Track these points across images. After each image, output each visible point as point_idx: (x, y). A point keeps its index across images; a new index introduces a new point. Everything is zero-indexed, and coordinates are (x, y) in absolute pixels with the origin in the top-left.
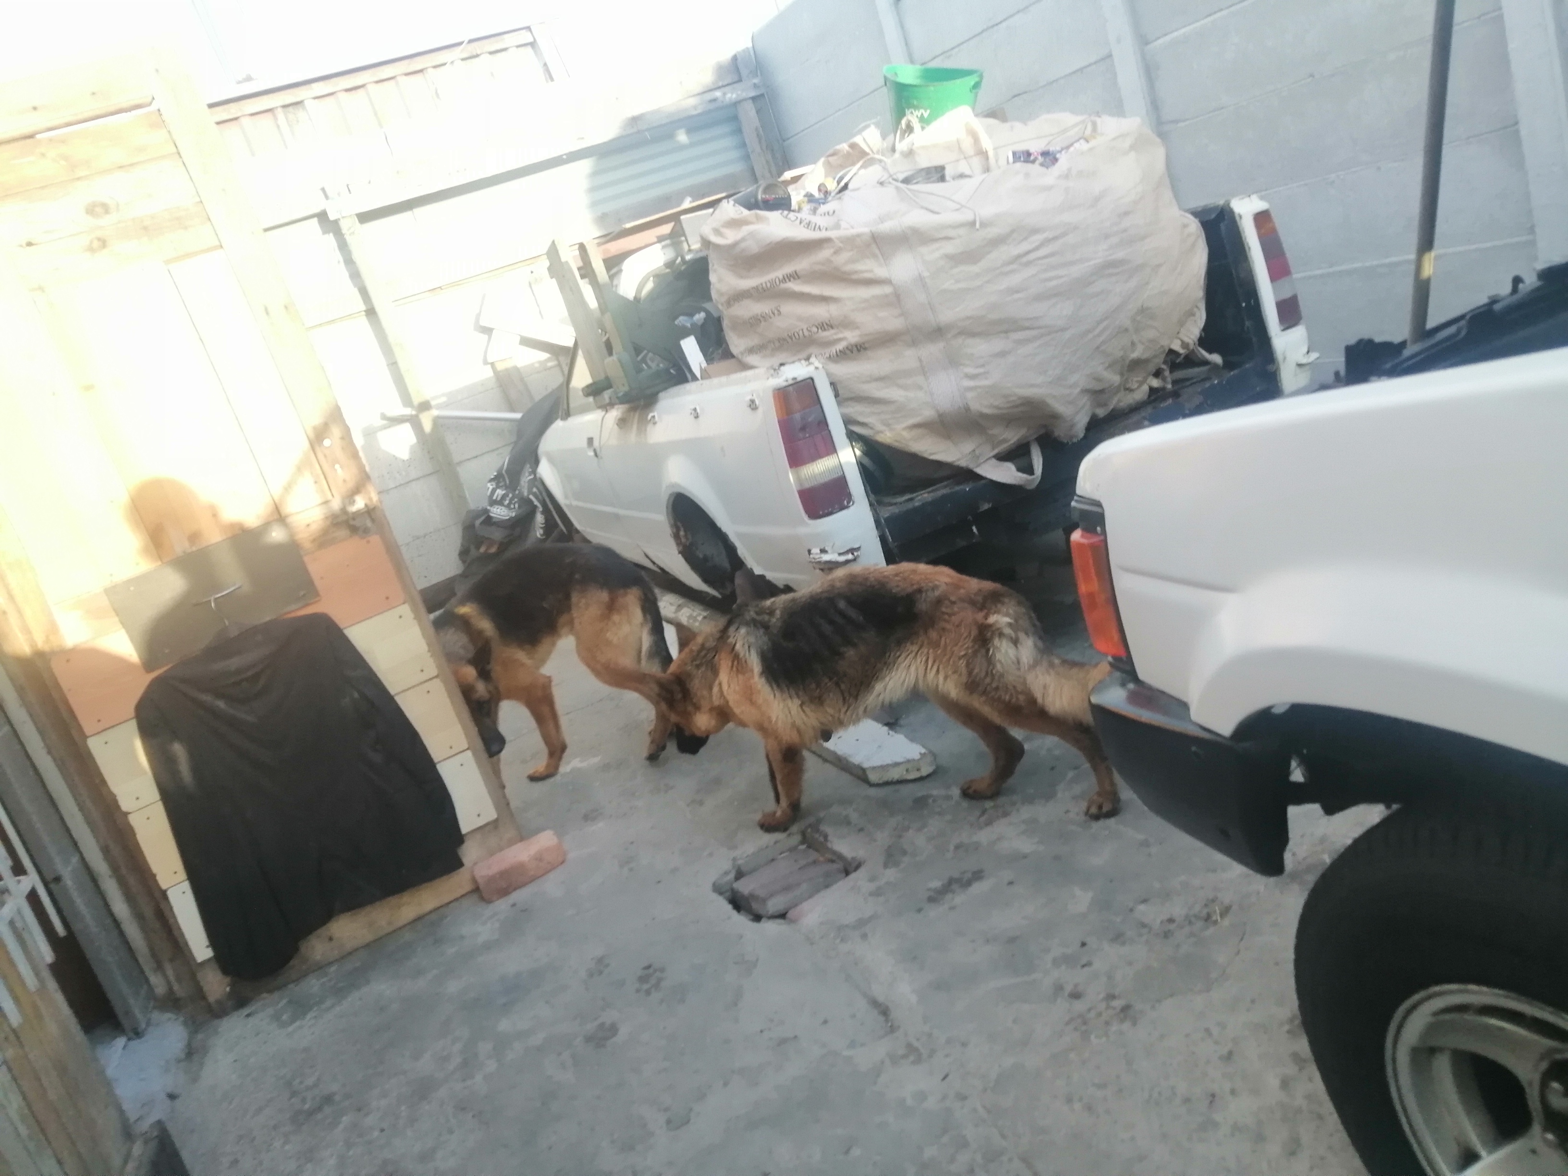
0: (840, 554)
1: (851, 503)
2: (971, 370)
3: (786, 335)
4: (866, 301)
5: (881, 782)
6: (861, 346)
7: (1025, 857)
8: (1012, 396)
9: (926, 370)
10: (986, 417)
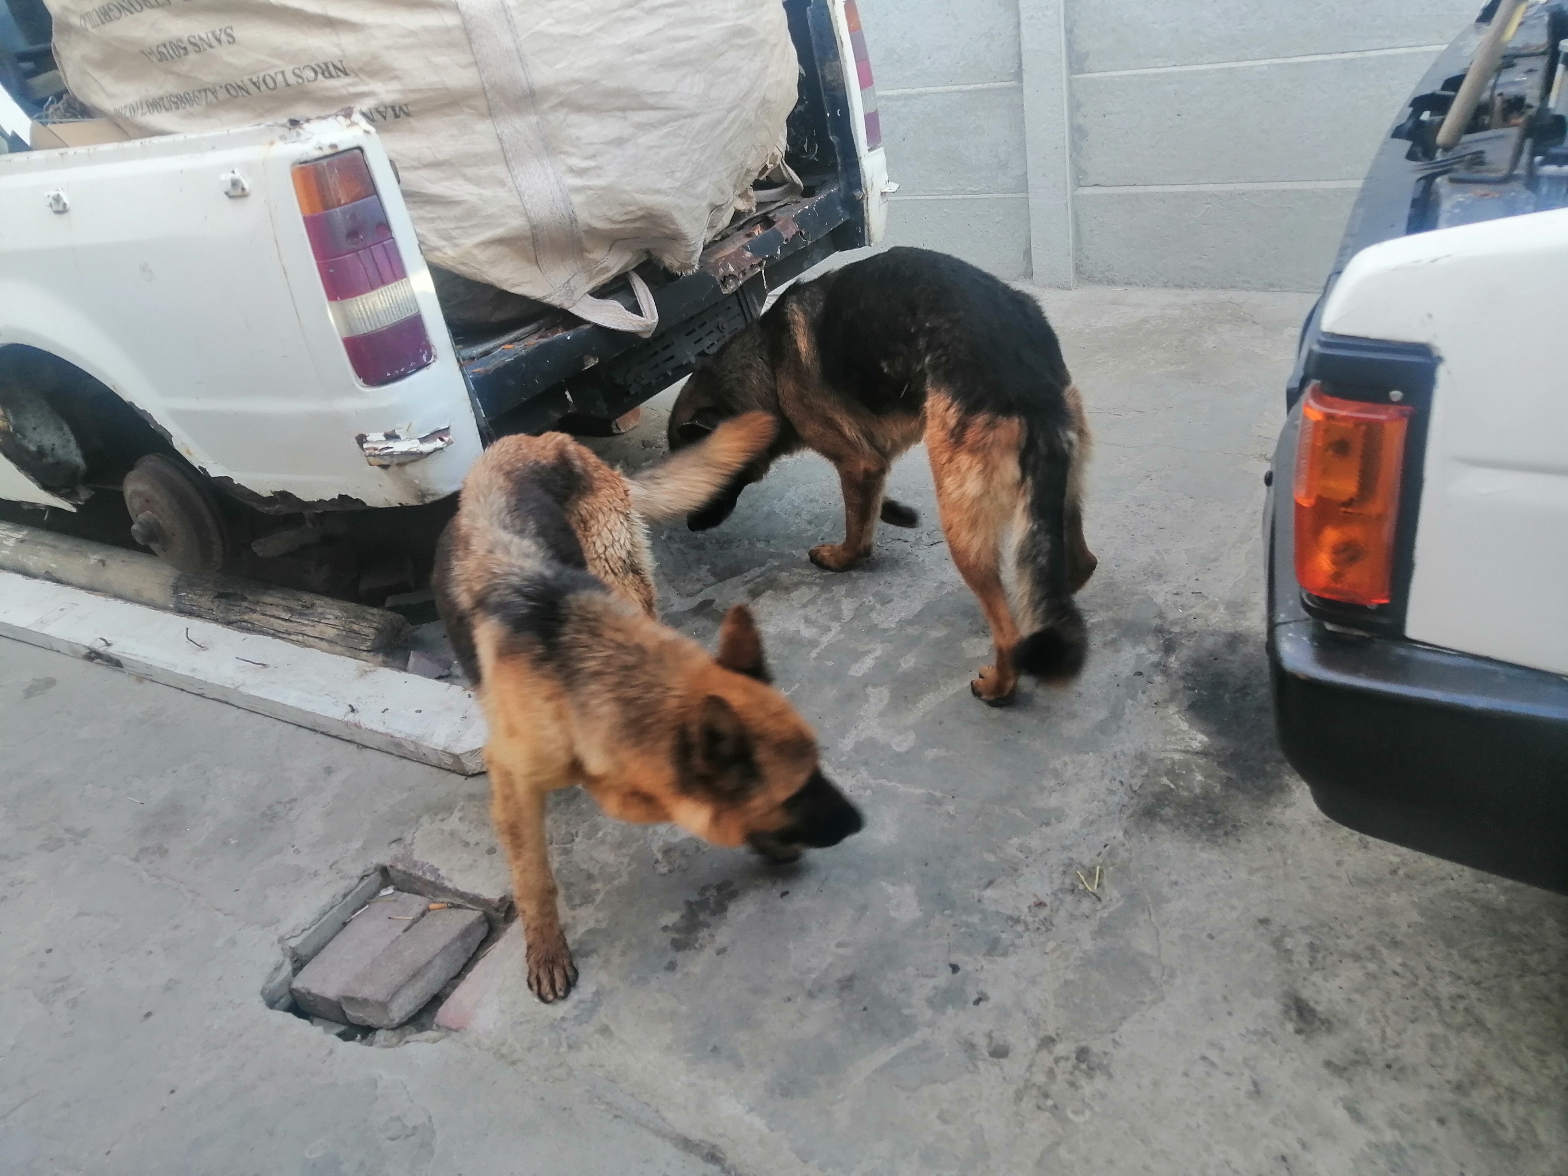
0: (423, 440)
1: (433, 358)
2: (575, 162)
3: (246, 79)
4: (412, 33)
6: (401, 109)
8: (631, 205)
9: (510, 155)
10: (593, 233)
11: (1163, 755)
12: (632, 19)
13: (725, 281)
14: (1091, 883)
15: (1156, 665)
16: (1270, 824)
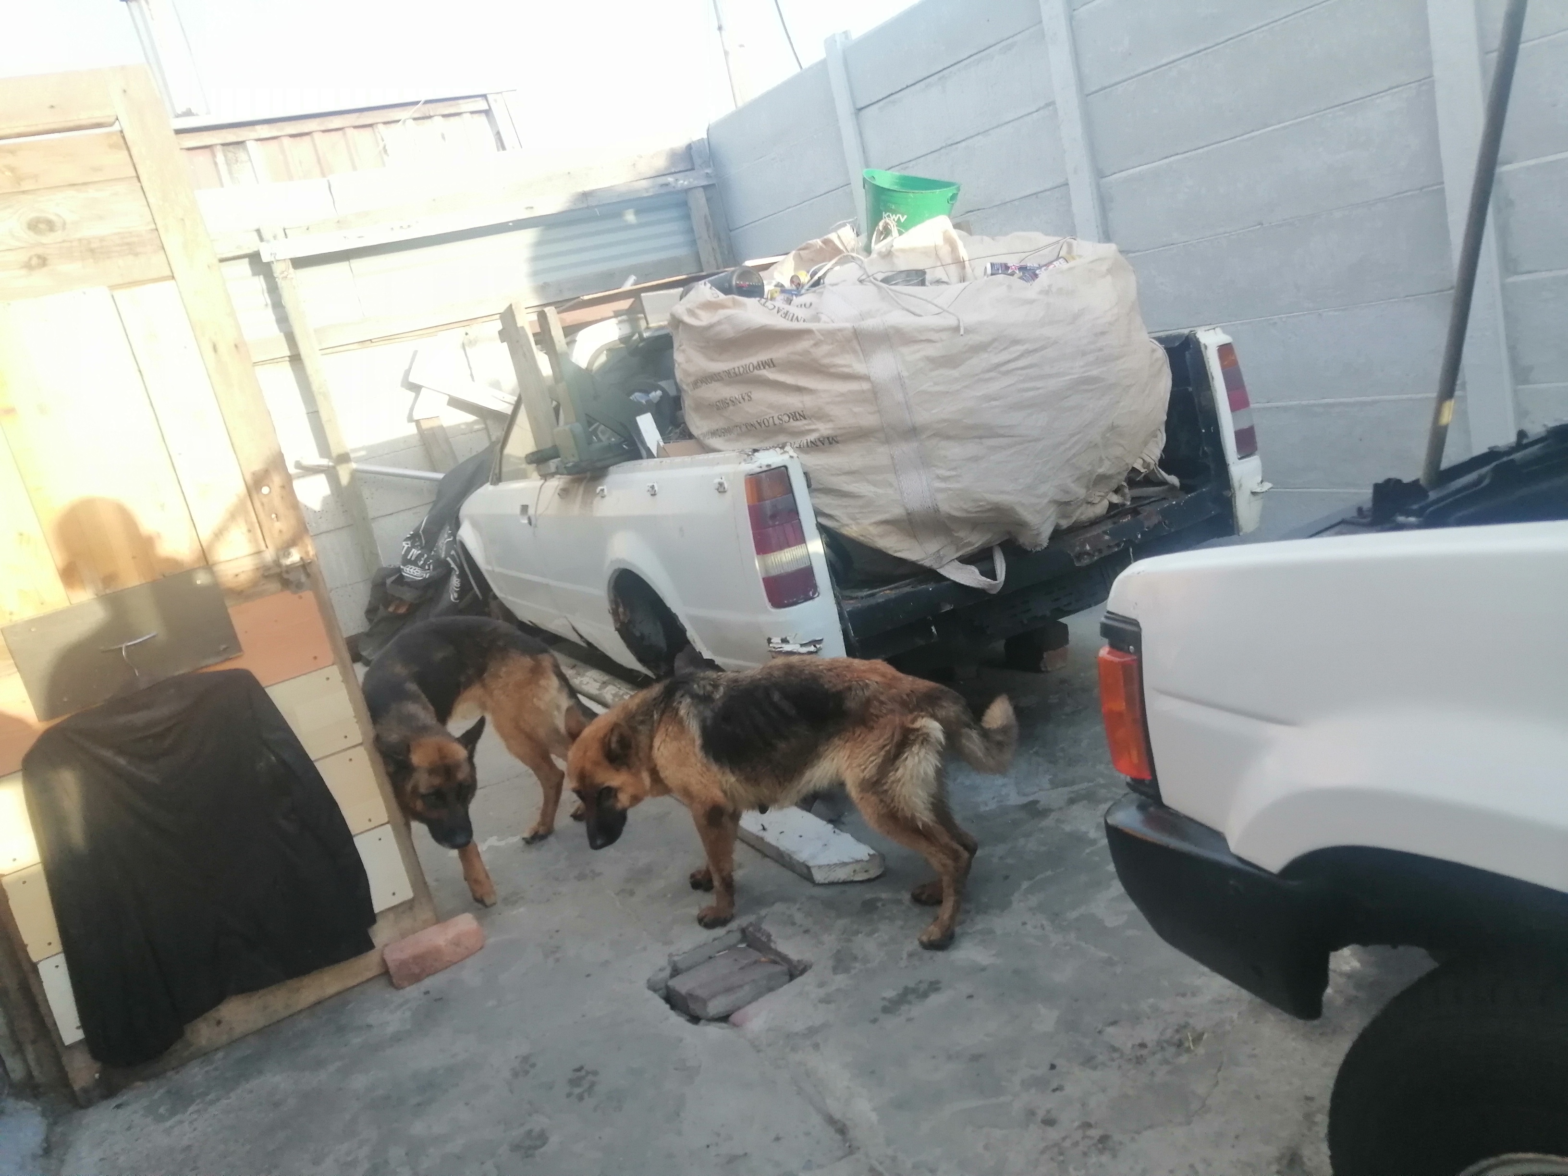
0: (802, 645)
1: (817, 594)
2: (942, 472)
3: (755, 420)
4: (842, 395)
5: (826, 882)
6: (833, 439)
7: (983, 969)
8: (981, 501)
9: (898, 467)
10: (956, 520)
12: (991, 379)
13: (1079, 556)
14: (1196, 1044)
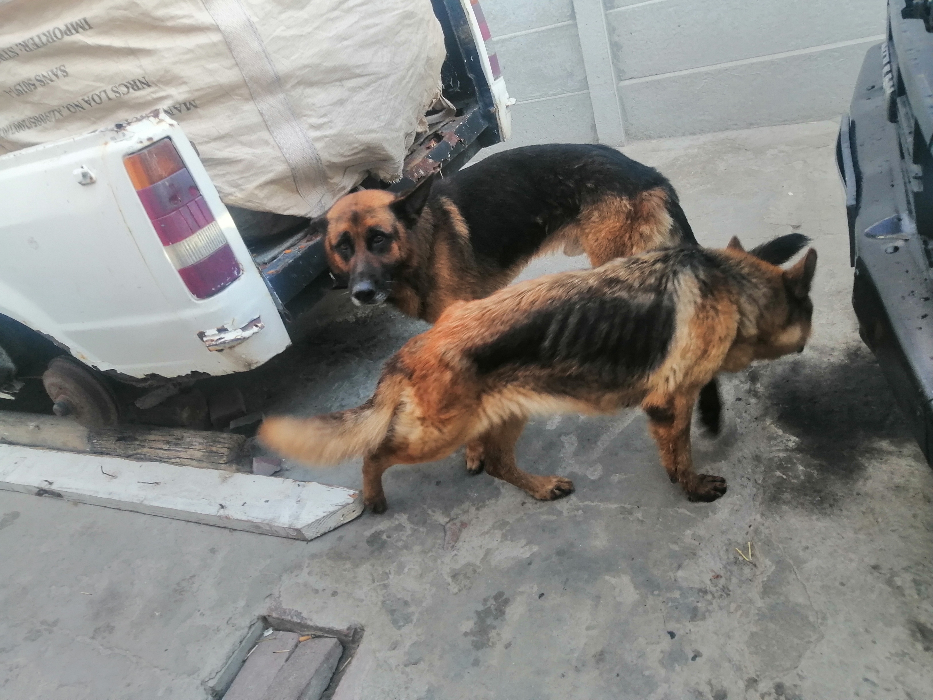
1: (241, 272)
2: (314, 121)
3: (80, 99)
5: (319, 535)
9: (269, 123)
10: (333, 166)
11: (772, 455)
14: (747, 554)
15: (749, 391)
16: (858, 494)
